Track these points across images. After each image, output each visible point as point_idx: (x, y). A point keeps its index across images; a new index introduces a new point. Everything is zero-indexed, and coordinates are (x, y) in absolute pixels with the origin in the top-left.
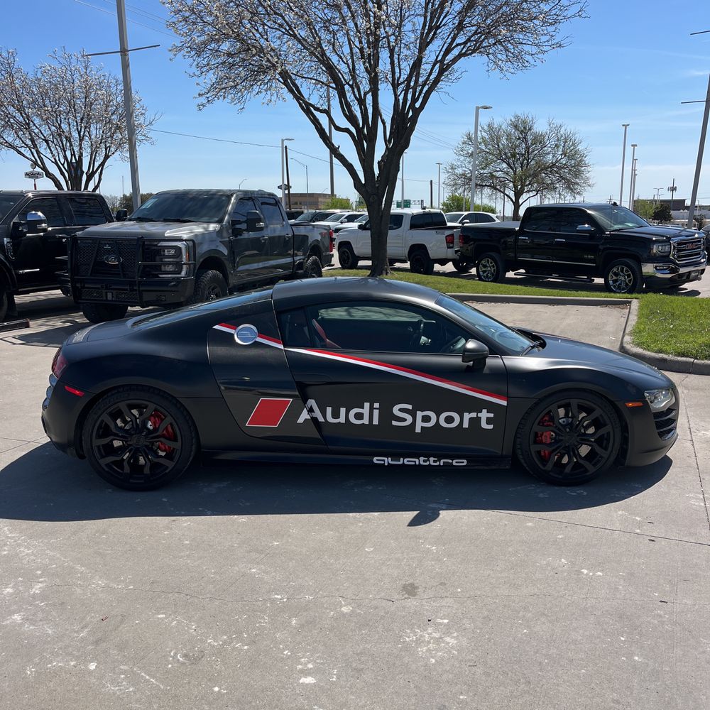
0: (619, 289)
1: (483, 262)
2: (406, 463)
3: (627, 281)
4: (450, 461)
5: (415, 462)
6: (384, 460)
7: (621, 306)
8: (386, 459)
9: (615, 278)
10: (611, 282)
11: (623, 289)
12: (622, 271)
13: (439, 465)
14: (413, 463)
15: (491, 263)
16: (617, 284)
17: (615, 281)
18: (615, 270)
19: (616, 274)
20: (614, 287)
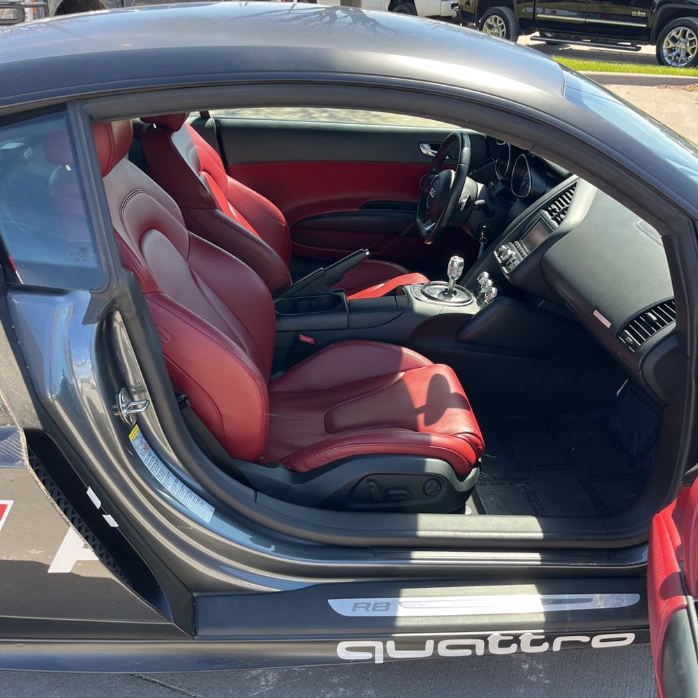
0: (677, 62)
1: (488, 21)
2: (443, 651)
3: (689, 51)
4: (585, 639)
5: (472, 647)
6: (372, 650)
7: (688, 87)
8: (378, 645)
9: (672, 45)
10: (665, 52)
11: (682, 62)
12: (684, 36)
13: (550, 650)
14: (468, 652)
15: (500, 22)
16: (674, 54)
17: (671, 50)
18: (673, 33)
19: (674, 40)
20: (670, 58)
